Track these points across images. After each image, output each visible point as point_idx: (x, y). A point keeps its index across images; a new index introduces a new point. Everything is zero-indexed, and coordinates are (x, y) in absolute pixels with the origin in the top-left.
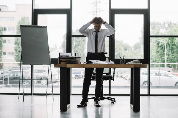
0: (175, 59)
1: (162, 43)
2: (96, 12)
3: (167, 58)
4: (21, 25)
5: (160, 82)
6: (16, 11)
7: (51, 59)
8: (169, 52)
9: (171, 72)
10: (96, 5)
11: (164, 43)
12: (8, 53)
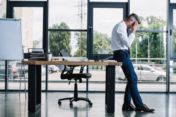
9: (153, 66)
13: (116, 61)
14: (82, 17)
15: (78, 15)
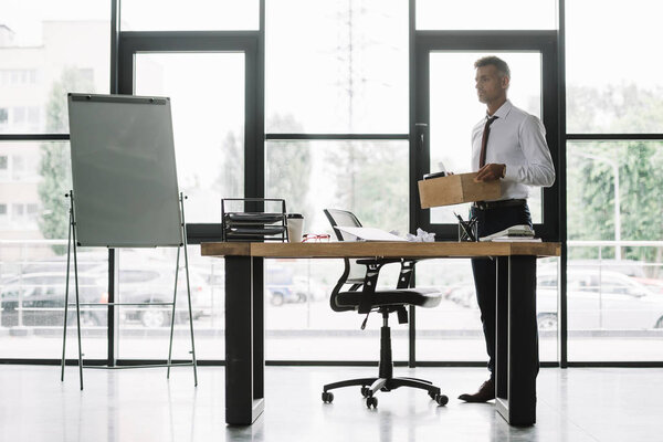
0: (653, 227)
1: (601, 165)
2: (351, 47)
3: (623, 225)
4: (69, 94)
5: (601, 316)
6: (43, 46)
7: (188, 225)
8: (630, 201)
9: (640, 277)
10: (350, 24)
11: (610, 168)
12: (14, 205)
13: (540, 240)
14: (351, 93)
15: (339, 84)
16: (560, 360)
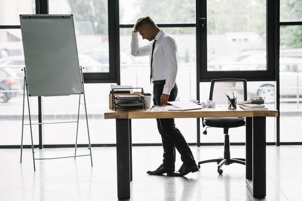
4: (20, 15)
16: (276, 141)
